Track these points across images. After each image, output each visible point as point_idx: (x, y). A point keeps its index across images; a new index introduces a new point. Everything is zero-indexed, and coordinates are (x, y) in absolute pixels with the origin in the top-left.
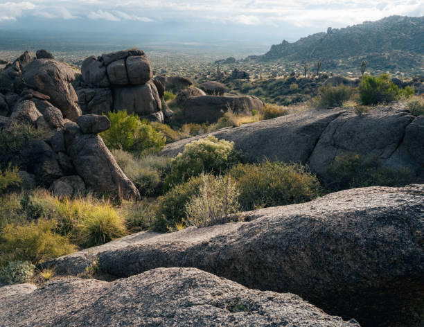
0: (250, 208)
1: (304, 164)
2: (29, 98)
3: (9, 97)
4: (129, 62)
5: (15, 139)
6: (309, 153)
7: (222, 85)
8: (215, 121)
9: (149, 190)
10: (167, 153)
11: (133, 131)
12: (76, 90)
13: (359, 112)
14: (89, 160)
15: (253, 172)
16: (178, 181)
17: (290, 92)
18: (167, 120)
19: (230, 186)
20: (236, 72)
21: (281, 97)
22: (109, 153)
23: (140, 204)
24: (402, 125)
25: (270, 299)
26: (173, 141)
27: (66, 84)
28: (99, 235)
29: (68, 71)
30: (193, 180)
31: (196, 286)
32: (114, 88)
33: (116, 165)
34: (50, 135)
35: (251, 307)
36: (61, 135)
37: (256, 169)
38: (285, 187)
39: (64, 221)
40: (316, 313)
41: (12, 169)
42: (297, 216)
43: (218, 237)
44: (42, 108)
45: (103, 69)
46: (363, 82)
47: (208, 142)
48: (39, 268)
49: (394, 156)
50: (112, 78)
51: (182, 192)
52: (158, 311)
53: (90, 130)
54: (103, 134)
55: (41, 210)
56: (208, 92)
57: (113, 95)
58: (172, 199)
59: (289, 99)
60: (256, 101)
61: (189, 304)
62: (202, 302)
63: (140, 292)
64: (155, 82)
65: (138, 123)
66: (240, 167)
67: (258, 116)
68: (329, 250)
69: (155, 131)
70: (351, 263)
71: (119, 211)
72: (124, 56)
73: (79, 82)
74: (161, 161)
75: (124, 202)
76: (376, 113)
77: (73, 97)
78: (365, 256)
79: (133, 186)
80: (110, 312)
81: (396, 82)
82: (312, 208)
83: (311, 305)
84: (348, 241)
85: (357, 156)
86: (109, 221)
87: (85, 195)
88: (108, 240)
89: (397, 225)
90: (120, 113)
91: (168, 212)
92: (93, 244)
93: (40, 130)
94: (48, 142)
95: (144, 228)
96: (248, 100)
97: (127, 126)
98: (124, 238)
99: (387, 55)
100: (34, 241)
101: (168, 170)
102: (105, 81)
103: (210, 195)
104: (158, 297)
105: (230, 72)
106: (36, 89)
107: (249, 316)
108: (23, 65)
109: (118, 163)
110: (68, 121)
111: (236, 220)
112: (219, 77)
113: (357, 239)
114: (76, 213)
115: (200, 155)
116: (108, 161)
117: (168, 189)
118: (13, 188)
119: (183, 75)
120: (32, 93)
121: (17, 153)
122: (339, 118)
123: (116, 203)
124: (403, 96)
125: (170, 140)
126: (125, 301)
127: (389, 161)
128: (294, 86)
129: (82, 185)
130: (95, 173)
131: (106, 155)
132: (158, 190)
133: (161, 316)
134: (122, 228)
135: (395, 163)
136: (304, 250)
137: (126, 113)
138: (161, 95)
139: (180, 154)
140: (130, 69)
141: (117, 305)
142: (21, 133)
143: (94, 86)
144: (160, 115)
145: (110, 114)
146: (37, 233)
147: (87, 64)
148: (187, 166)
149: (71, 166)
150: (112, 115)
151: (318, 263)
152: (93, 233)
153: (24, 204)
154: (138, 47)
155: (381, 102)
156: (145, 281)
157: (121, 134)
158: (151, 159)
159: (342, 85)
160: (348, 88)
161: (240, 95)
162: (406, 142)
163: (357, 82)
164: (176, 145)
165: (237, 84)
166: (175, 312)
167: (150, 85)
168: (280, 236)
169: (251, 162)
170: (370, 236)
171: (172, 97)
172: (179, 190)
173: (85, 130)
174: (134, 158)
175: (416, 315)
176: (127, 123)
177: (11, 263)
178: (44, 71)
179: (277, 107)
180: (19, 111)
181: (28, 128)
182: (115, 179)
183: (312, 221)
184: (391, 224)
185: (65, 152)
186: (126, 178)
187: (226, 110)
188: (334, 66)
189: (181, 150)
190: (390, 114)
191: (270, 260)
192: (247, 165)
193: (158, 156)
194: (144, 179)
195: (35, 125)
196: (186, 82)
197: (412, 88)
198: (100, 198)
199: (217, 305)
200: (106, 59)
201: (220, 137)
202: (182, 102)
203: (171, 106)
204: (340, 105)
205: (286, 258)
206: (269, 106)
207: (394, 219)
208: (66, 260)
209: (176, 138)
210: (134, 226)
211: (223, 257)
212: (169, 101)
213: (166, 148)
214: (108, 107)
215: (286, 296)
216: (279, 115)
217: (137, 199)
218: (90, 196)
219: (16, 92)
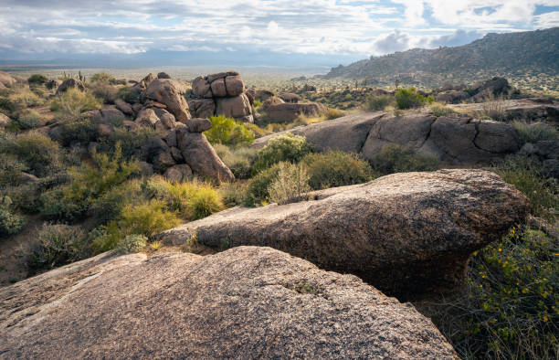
0: (319, 188)
1: (359, 152)
2: (150, 107)
3: (135, 106)
4: (227, 80)
5: (139, 138)
6: (362, 144)
7: (297, 96)
8: (291, 121)
9: (242, 174)
10: (256, 146)
11: (230, 130)
12: (187, 100)
13: (397, 114)
14: (195, 152)
15: (320, 159)
16: (263, 167)
17: (346, 100)
18: (256, 121)
19: (302, 172)
20: (306, 86)
21: (340, 104)
22: (211, 147)
23: (235, 185)
24: (428, 123)
25: (334, 281)
26: (260, 136)
27: (179, 96)
28: (202, 211)
29: (180, 87)
30: (275, 167)
31: (270, 265)
32: (216, 98)
33: (216, 156)
34: (166, 134)
35: (316, 290)
36: (174, 134)
37: (323, 157)
38: (346, 171)
39: (174, 200)
40: (376, 297)
41: (134, 160)
42: (355, 200)
43: (292, 216)
44: (159, 114)
45: (208, 86)
46: (398, 93)
47: (286, 137)
48: (151, 240)
49: (424, 146)
50: (215, 92)
51: (267, 176)
52: (237, 289)
53: (196, 130)
54: (207, 132)
55: (157, 192)
56: (287, 101)
57: (215, 103)
58: (258, 181)
59: (346, 105)
60: (322, 107)
61: (263, 284)
62: (274, 282)
63: (223, 270)
64: (247, 94)
65: (234, 124)
66: (310, 155)
67: (323, 117)
68: (382, 228)
69: (246, 129)
70: (401, 240)
71: (218, 190)
72: (224, 76)
73: (190, 95)
74: (251, 152)
75: (222, 184)
76: (409, 114)
77: (184, 106)
78: (412, 234)
79: (229, 171)
80: (197, 289)
81: (421, 93)
82: (367, 192)
83: (370, 287)
84: (398, 221)
85: (398, 146)
86: (209, 199)
87: (191, 180)
88: (209, 214)
89: (437, 208)
90: (220, 117)
91: (255, 191)
92: (197, 218)
93: (158, 131)
94: (164, 140)
95: (237, 204)
96: (316, 106)
97: (226, 126)
98: (221, 212)
99: (413, 74)
100: (147, 218)
101: (256, 158)
102: (209, 94)
103: (286, 179)
104: (238, 276)
105: (302, 87)
106: (156, 101)
107: (314, 300)
108: (148, 84)
109: (218, 154)
110: (179, 123)
111: (307, 199)
112: (294, 90)
113: (406, 220)
114: (184, 193)
115: (280, 147)
116: (210, 153)
117: (255, 173)
118: (134, 175)
119: (268, 89)
120: (152, 103)
121: (139, 148)
122: (383, 118)
123: (216, 185)
124: (427, 103)
125: (259, 136)
126: (210, 277)
127: (421, 149)
128: (349, 96)
129: (190, 171)
130: (200, 162)
131: (208, 149)
132: (248, 174)
133: (239, 295)
134: (220, 204)
135: (426, 151)
136: (361, 229)
137: (224, 116)
138: (251, 103)
139: (265, 147)
140: (228, 85)
141: (203, 281)
142: (143, 133)
143: (202, 97)
144: (251, 118)
145: (212, 117)
146: (149, 211)
147: (196, 82)
148: (271, 155)
149: (181, 157)
150: (214, 118)
151: (373, 239)
152: (197, 208)
153: (143, 187)
154: (234, 70)
155: (412, 107)
156: (228, 259)
157: (220, 132)
158: (243, 151)
159: (383, 96)
160: (388, 97)
161: (310, 103)
162: (432, 135)
163: (393, 93)
164: (262, 140)
165: (307, 95)
166: (250, 292)
167: (243, 96)
168: (342, 216)
169: (319, 152)
170: (416, 218)
171: (259, 104)
172: (264, 174)
173: (192, 130)
174: (230, 150)
175: (456, 280)
176: (225, 124)
177: (128, 237)
178: (162, 88)
179: (337, 110)
180: (142, 116)
181: (149, 129)
182: (215, 166)
183: (367, 203)
184: (432, 206)
185: (177, 147)
186: (224, 165)
187: (299, 113)
188: (377, 82)
189: (266, 143)
190: (420, 115)
191: (334, 236)
192: (316, 154)
193: (249, 147)
194: (238, 165)
195: (154, 127)
196: (270, 94)
197: (432, 97)
198: (204, 180)
199: (287, 286)
200: (210, 79)
201: (295, 133)
202: (266, 108)
203: (259, 111)
204: (383, 109)
205: (347, 235)
206: (331, 110)
207: (434, 202)
208: (172, 233)
209: (263, 134)
210: (230, 203)
211: (295, 233)
212: (257, 107)
213: (255, 142)
214: (212, 112)
215: (347, 278)
216: (338, 117)
217: (232, 181)
218: (195, 179)
219: (141, 103)
